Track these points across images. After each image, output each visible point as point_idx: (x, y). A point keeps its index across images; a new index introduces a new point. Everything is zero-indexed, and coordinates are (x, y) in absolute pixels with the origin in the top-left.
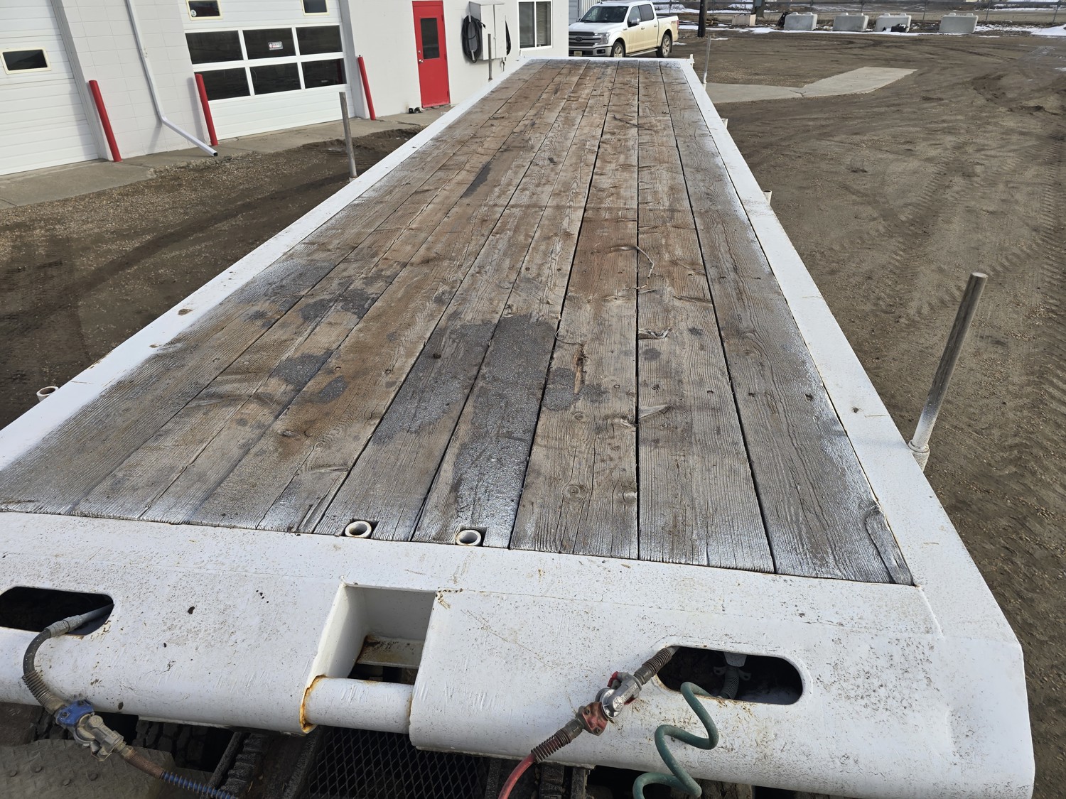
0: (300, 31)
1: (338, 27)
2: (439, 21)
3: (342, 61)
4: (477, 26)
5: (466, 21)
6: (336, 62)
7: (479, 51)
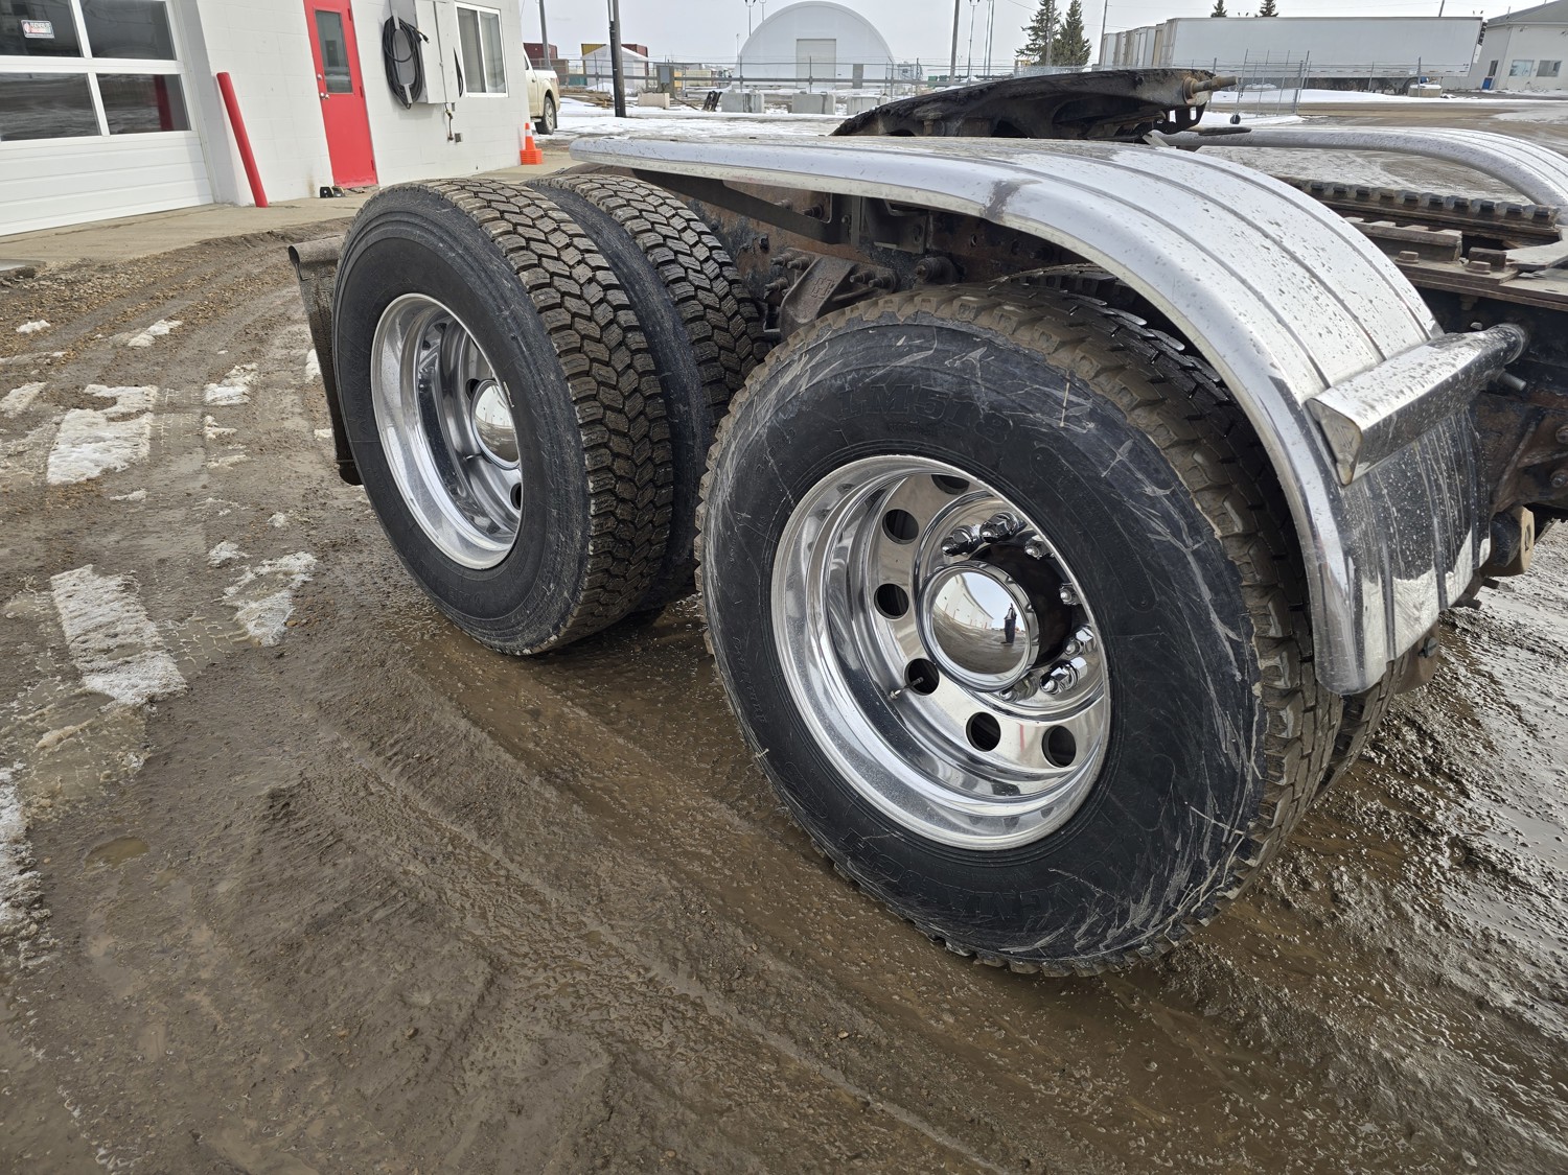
1: (162, 5)
2: (344, 18)
3: (175, 78)
4: (414, 38)
5: (388, 31)
6: (159, 81)
7: (418, 85)
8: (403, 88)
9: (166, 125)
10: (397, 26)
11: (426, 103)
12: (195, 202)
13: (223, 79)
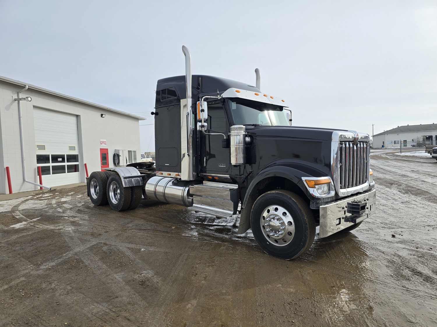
0: (67, 155)
1: (78, 155)
2: (107, 154)
3: (78, 165)
4: (118, 156)
5: (114, 155)
6: (76, 165)
7: (119, 163)
8: (116, 164)
9: (75, 171)
10: (116, 154)
11: (120, 166)
12: (78, 182)
13: (85, 165)
